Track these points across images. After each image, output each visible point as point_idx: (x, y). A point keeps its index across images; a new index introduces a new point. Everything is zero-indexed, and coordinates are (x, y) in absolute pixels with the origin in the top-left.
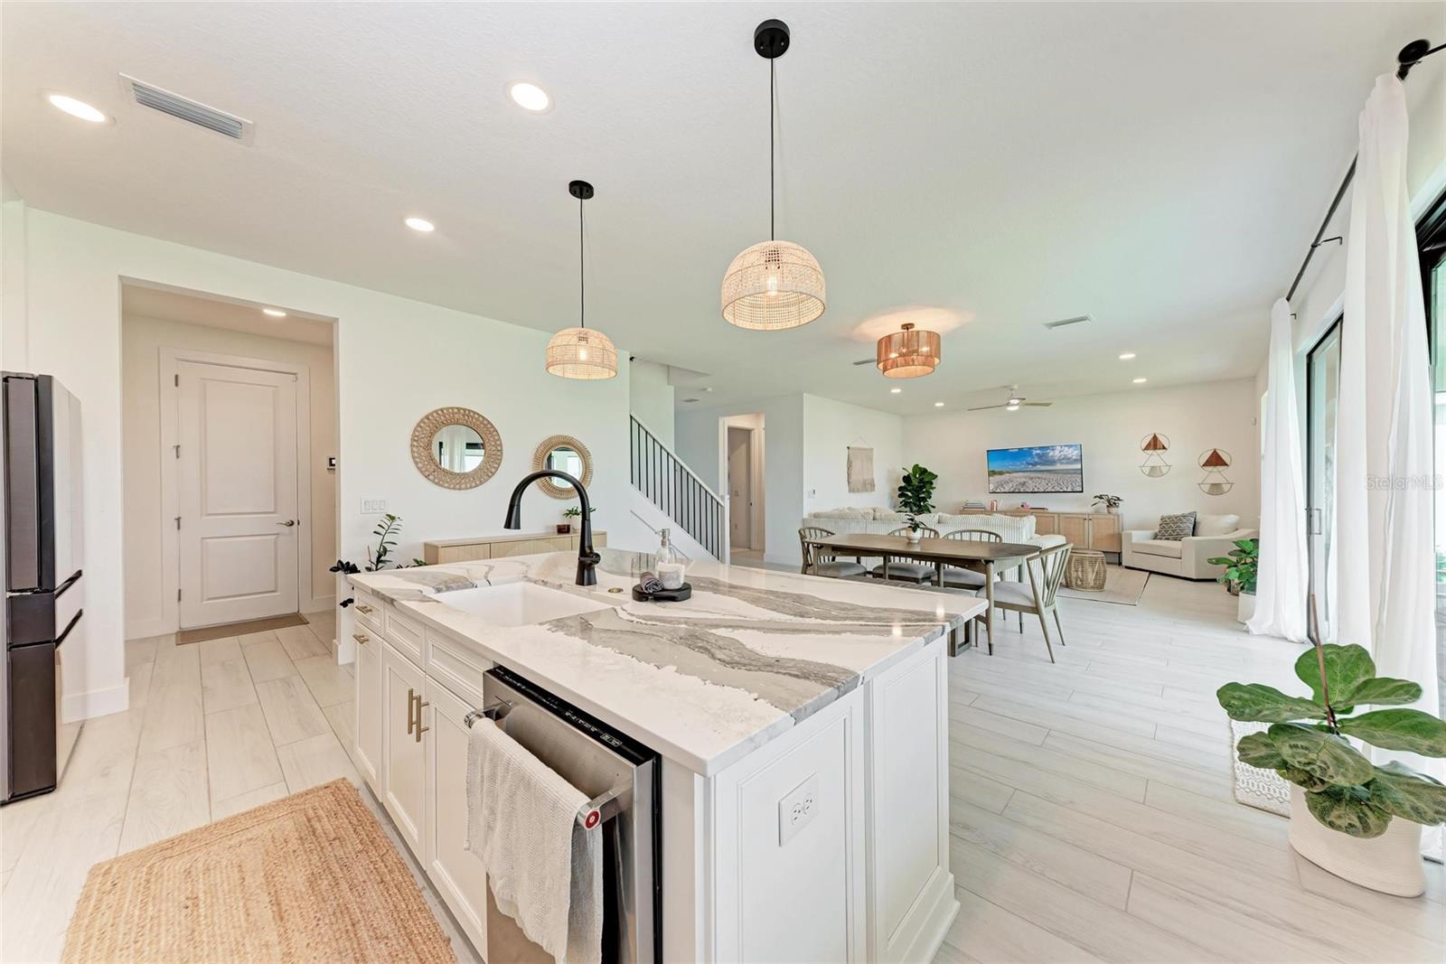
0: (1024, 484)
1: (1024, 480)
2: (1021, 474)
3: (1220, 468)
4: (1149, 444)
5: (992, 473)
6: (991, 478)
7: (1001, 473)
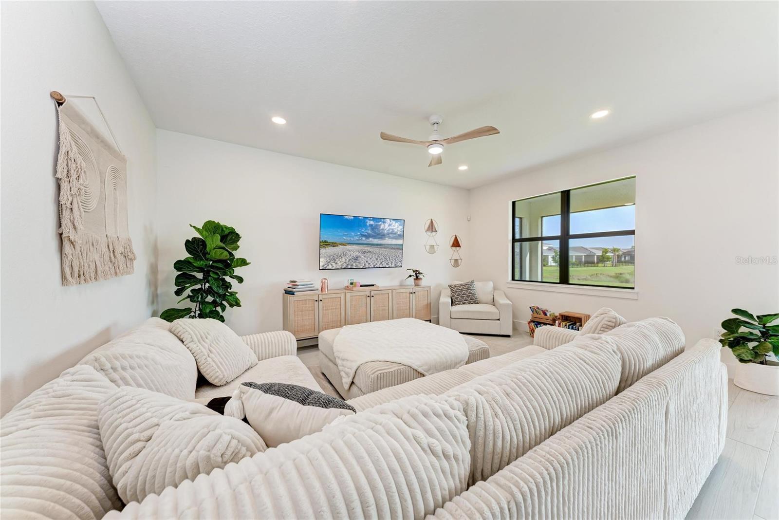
0: (356, 258)
1: (359, 254)
2: (355, 247)
3: (458, 248)
4: (429, 227)
5: (324, 244)
6: (323, 250)
7: (334, 245)
